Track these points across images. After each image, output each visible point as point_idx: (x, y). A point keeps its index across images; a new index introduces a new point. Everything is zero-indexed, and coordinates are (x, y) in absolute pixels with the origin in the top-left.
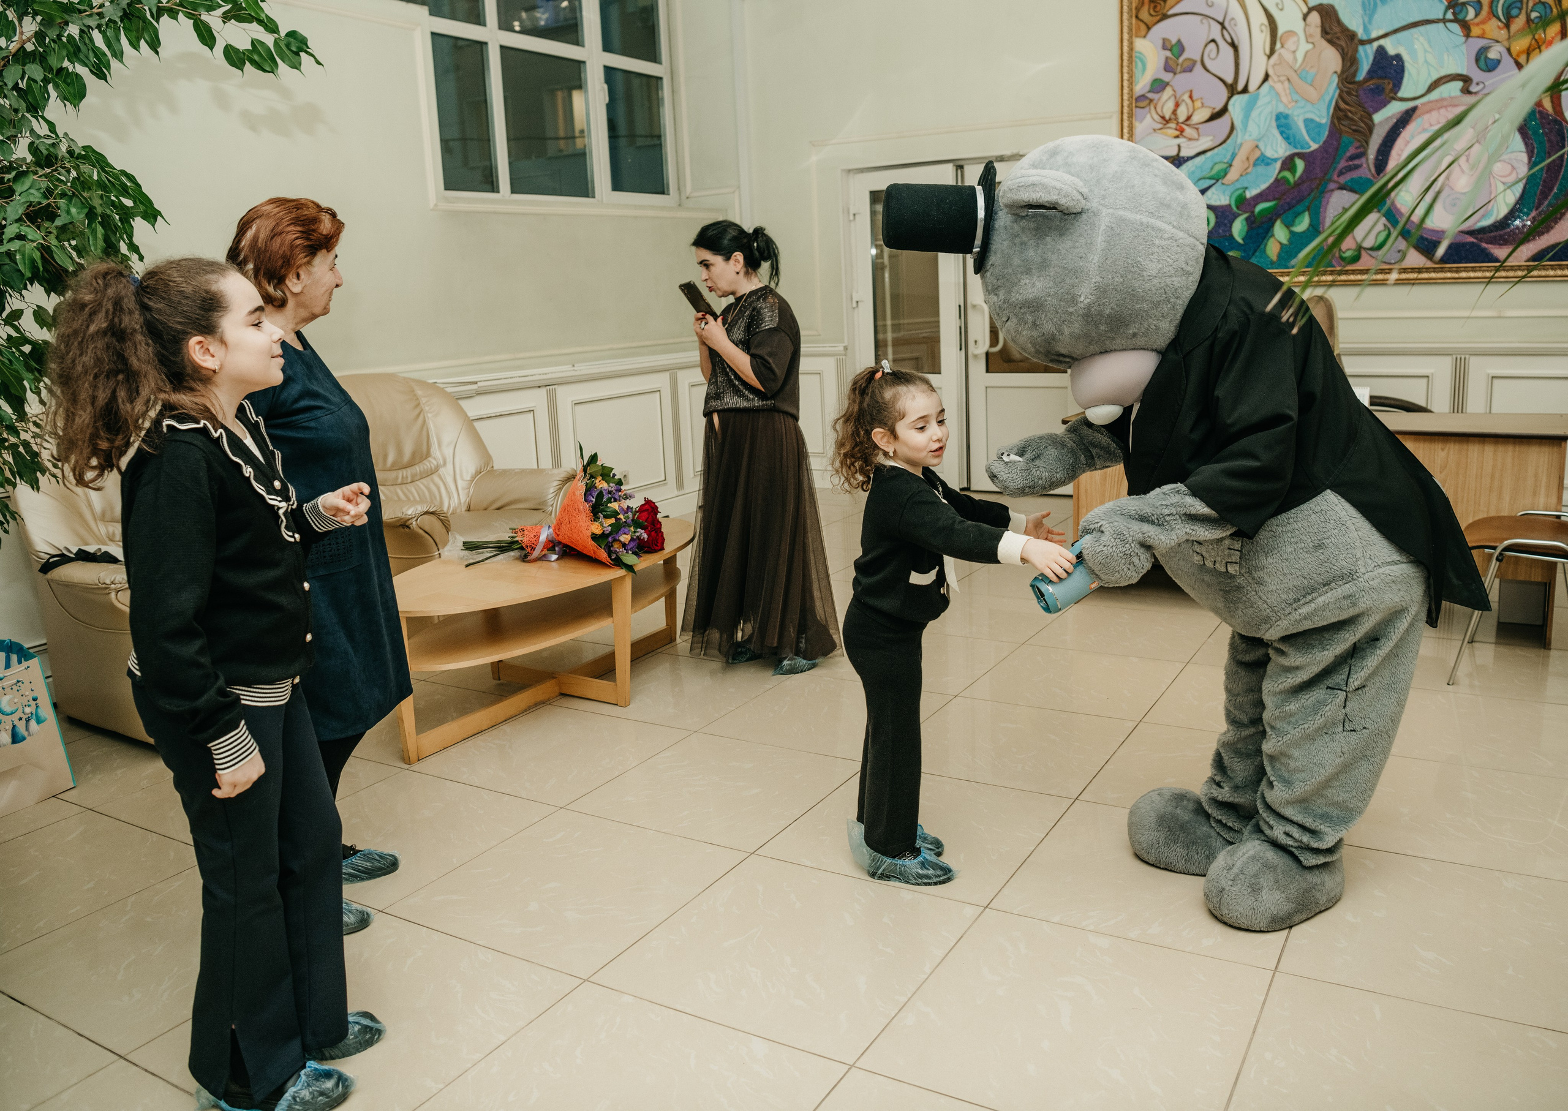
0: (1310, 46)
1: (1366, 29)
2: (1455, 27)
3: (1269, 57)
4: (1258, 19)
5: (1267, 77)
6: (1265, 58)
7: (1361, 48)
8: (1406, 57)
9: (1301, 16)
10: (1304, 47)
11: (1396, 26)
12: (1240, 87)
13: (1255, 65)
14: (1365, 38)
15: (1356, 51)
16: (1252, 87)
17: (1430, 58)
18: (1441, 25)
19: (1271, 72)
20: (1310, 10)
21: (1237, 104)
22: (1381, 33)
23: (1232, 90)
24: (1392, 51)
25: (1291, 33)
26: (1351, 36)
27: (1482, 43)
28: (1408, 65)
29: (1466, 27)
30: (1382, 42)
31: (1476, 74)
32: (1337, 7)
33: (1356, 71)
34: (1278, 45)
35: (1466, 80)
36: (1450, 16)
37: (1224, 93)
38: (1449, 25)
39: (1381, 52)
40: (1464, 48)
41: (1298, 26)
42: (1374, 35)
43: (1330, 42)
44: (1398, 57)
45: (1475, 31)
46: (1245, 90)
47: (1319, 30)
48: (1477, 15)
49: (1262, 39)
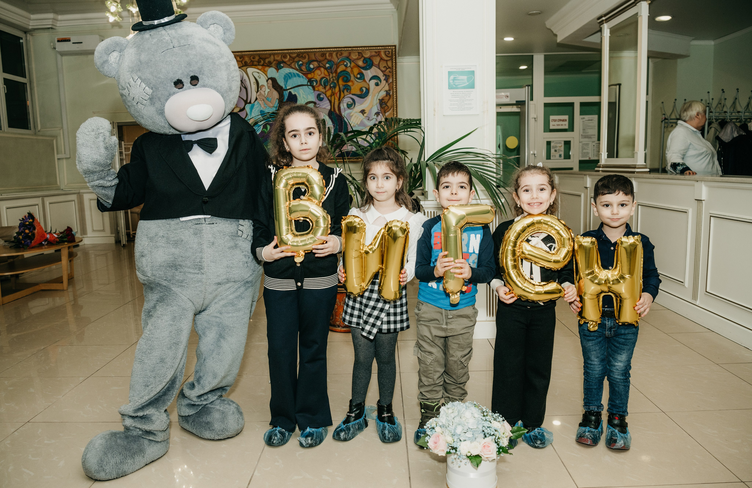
0: (269, 90)
1: (285, 86)
2: (310, 87)
3: (257, 92)
4: (253, 80)
5: (256, 99)
6: (256, 93)
7: (284, 92)
8: (297, 95)
9: (266, 81)
10: (268, 90)
11: (294, 86)
12: (248, 101)
13: (253, 95)
14: (285, 89)
15: (283, 93)
16: (252, 102)
17: (304, 96)
18: (307, 86)
19: (258, 97)
20: (269, 79)
21: (248, 107)
22: (290, 87)
23: (246, 102)
24: (293, 93)
25: (263, 86)
26: (281, 88)
27: (318, 92)
28: (298, 98)
29: (314, 88)
30: (290, 90)
31: (318, 102)
32: (277, 79)
33: (283, 98)
34: (260, 89)
35: (315, 103)
36: (309, 84)
37: (243, 103)
38: (309, 87)
39: (290, 93)
40: (313, 93)
41: (265, 83)
42: (288, 88)
43: (275, 89)
44: (295, 95)
45: (316, 89)
46: (250, 103)
47: (271, 85)
48: (316, 84)
49: (254, 87)
